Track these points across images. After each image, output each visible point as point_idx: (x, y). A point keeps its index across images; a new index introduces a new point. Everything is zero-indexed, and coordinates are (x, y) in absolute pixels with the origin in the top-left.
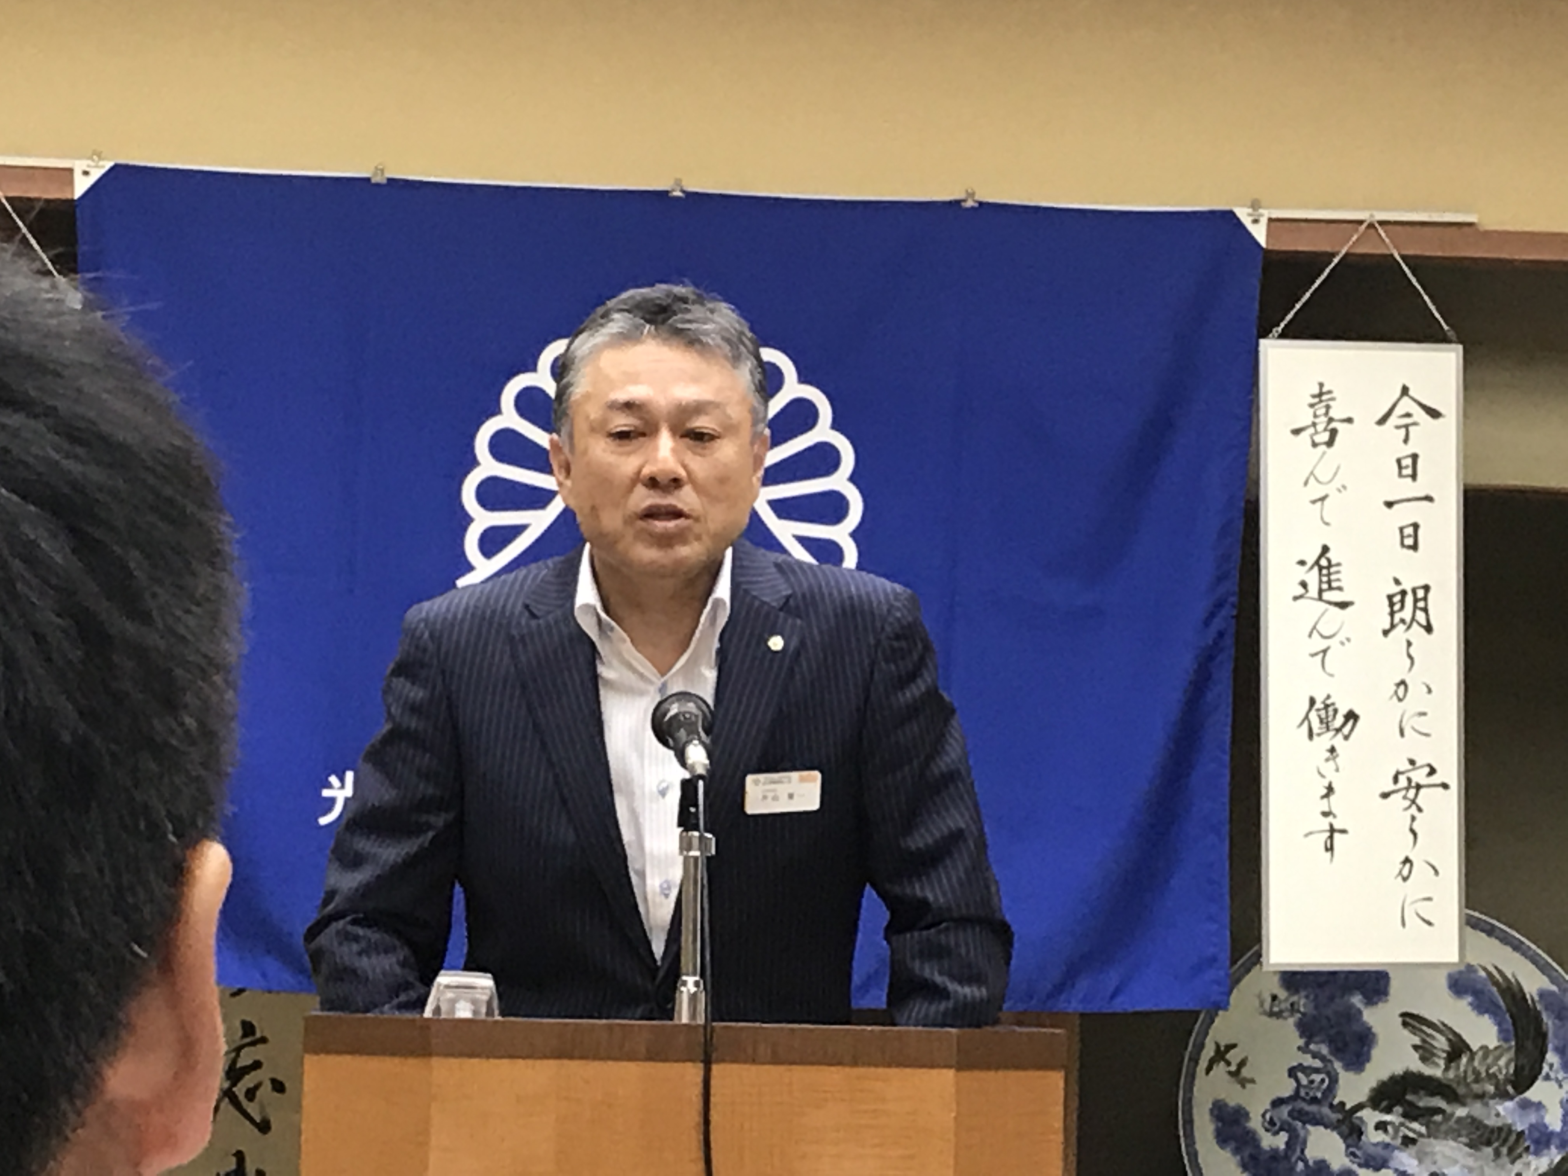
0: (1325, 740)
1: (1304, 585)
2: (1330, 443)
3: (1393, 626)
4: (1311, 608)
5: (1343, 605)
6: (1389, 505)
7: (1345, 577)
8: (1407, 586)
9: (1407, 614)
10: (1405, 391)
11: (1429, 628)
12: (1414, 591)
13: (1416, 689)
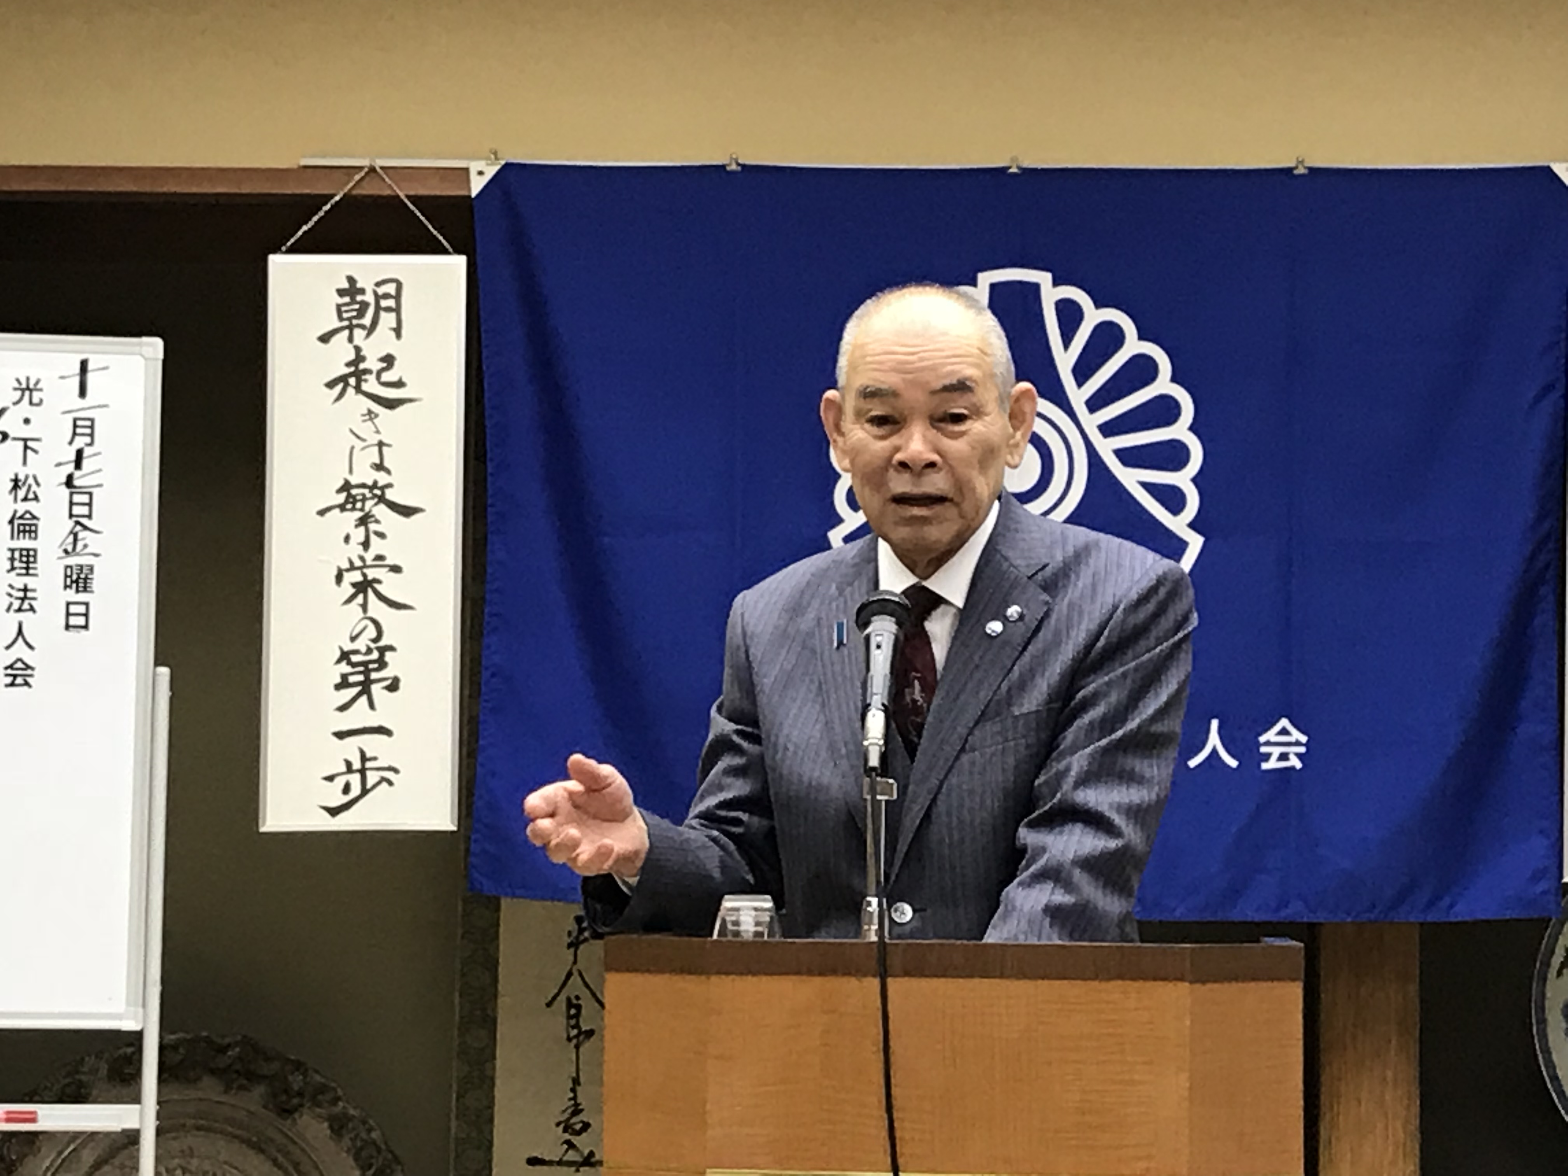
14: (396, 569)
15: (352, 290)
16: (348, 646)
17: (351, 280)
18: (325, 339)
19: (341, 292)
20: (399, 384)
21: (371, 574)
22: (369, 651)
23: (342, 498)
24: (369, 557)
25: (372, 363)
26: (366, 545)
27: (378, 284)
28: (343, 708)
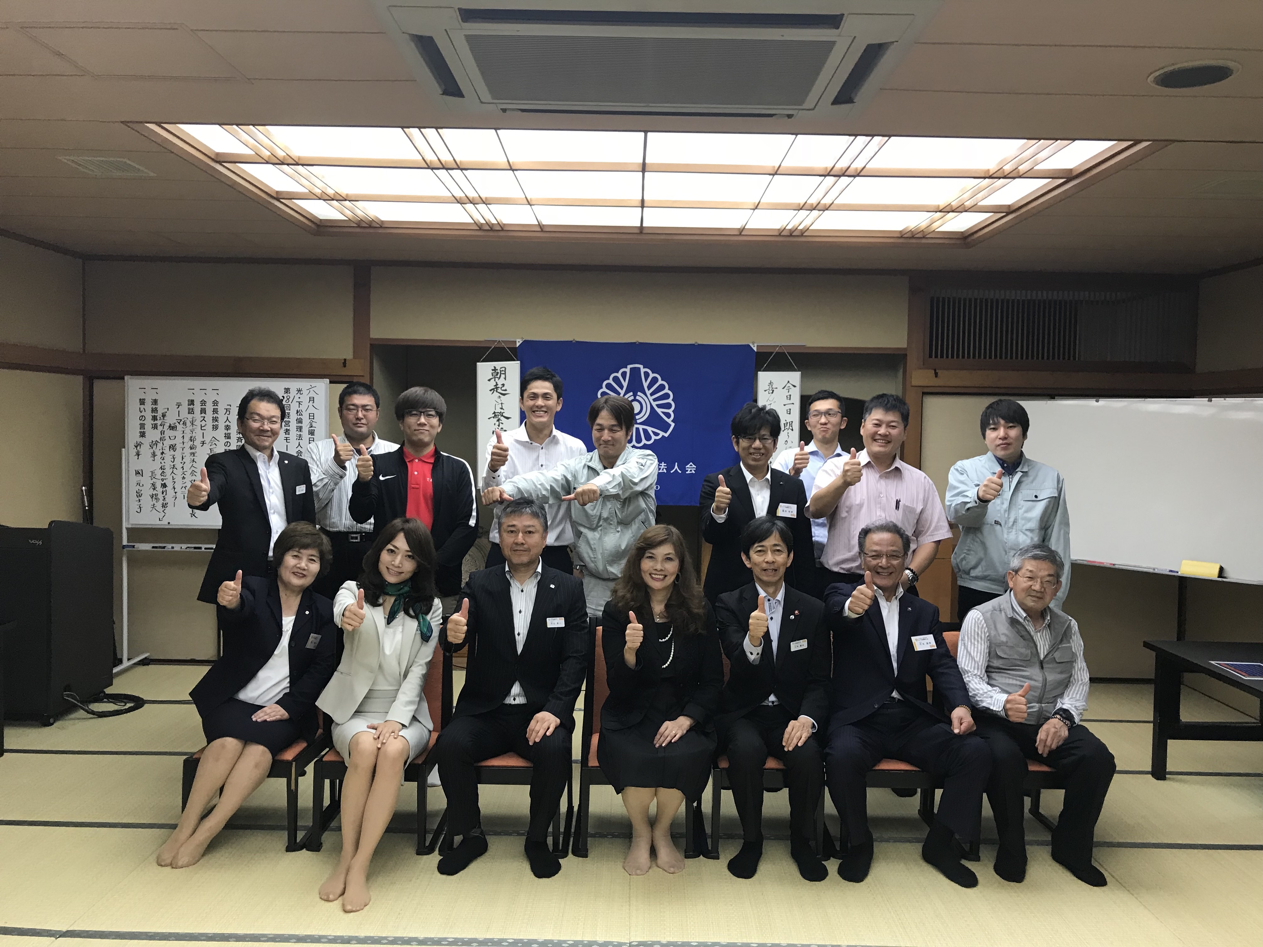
2: (772, 393)
6: (785, 405)
8: (788, 421)
9: (788, 427)
10: (788, 382)
11: (792, 430)
15: (495, 369)
17: (495, 367)
18: (489, 380)
19: (493, 370)
20: (506, 390)
23: (493, 415)
24: (500, 428)
25: (500, 386)
27: (501, 368)
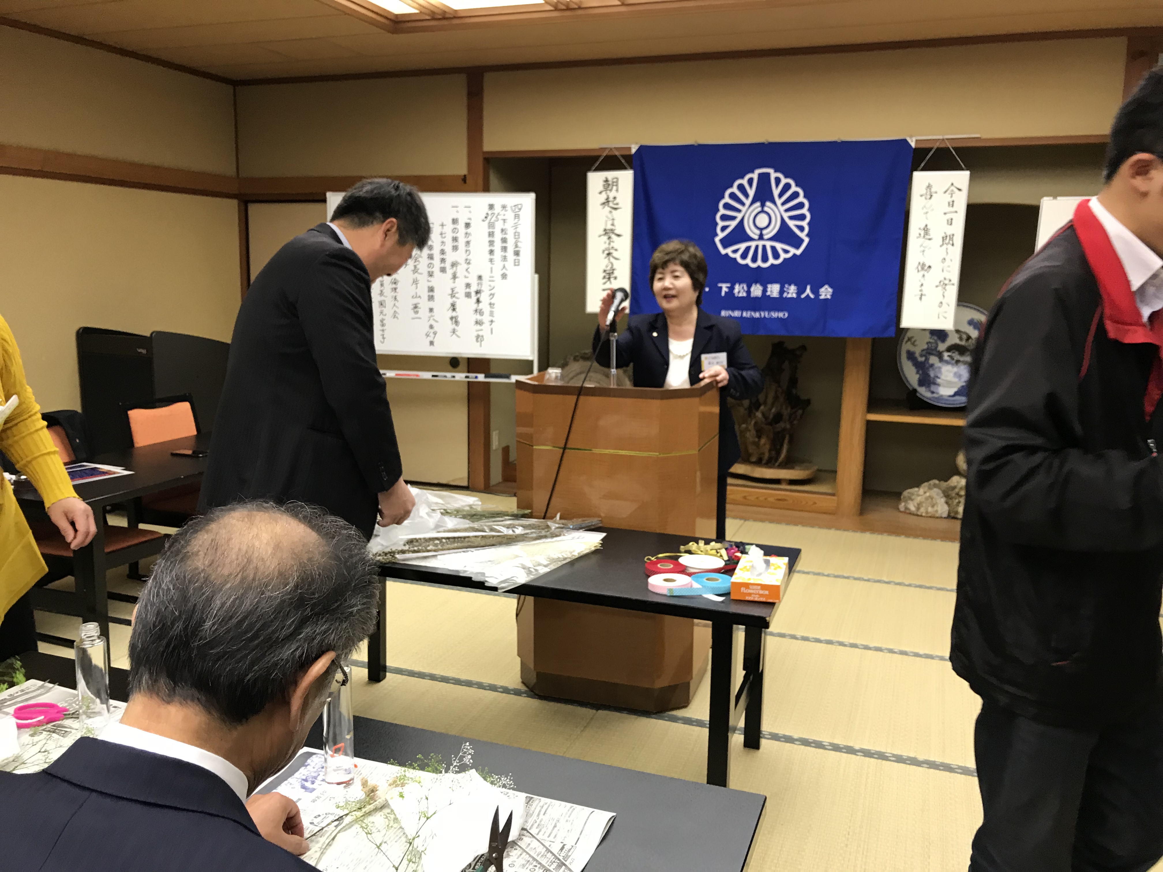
0: (922, 273)
1: (920, 234)
2: (930, 198)
3: (943, 244)
4: (921, 240)
5: (930, 239)
6: (945, 214)
7: (931, 232)
8: (948, 234)
9: (947, 241)
10: (952, 184)
11: (953, 245)
12: (950, 236)
13: (948, 260)
14: (616, 250)
15: (606, 181)
16: (606, 269)
18: (600, 193)
19: (604, 181)
20: (617, 204)
21: (611, 251)
22: (610, 270)
23: (604, 233)
25: (611, 199)
26: (609, 244)
27: (613, 179)
28: (605, 283)
